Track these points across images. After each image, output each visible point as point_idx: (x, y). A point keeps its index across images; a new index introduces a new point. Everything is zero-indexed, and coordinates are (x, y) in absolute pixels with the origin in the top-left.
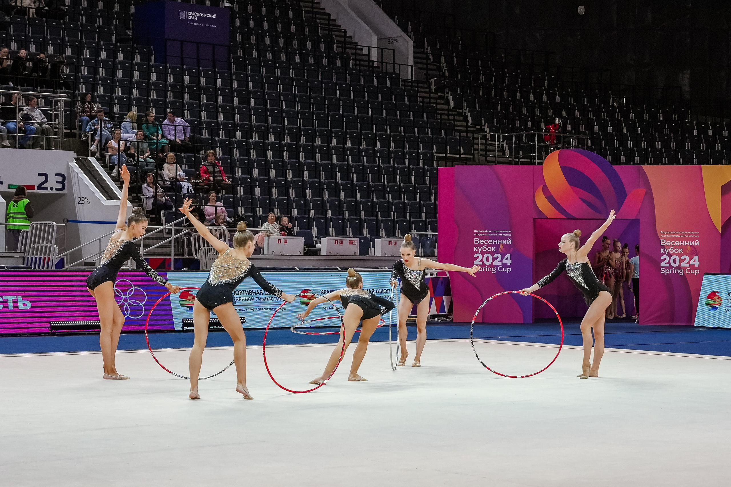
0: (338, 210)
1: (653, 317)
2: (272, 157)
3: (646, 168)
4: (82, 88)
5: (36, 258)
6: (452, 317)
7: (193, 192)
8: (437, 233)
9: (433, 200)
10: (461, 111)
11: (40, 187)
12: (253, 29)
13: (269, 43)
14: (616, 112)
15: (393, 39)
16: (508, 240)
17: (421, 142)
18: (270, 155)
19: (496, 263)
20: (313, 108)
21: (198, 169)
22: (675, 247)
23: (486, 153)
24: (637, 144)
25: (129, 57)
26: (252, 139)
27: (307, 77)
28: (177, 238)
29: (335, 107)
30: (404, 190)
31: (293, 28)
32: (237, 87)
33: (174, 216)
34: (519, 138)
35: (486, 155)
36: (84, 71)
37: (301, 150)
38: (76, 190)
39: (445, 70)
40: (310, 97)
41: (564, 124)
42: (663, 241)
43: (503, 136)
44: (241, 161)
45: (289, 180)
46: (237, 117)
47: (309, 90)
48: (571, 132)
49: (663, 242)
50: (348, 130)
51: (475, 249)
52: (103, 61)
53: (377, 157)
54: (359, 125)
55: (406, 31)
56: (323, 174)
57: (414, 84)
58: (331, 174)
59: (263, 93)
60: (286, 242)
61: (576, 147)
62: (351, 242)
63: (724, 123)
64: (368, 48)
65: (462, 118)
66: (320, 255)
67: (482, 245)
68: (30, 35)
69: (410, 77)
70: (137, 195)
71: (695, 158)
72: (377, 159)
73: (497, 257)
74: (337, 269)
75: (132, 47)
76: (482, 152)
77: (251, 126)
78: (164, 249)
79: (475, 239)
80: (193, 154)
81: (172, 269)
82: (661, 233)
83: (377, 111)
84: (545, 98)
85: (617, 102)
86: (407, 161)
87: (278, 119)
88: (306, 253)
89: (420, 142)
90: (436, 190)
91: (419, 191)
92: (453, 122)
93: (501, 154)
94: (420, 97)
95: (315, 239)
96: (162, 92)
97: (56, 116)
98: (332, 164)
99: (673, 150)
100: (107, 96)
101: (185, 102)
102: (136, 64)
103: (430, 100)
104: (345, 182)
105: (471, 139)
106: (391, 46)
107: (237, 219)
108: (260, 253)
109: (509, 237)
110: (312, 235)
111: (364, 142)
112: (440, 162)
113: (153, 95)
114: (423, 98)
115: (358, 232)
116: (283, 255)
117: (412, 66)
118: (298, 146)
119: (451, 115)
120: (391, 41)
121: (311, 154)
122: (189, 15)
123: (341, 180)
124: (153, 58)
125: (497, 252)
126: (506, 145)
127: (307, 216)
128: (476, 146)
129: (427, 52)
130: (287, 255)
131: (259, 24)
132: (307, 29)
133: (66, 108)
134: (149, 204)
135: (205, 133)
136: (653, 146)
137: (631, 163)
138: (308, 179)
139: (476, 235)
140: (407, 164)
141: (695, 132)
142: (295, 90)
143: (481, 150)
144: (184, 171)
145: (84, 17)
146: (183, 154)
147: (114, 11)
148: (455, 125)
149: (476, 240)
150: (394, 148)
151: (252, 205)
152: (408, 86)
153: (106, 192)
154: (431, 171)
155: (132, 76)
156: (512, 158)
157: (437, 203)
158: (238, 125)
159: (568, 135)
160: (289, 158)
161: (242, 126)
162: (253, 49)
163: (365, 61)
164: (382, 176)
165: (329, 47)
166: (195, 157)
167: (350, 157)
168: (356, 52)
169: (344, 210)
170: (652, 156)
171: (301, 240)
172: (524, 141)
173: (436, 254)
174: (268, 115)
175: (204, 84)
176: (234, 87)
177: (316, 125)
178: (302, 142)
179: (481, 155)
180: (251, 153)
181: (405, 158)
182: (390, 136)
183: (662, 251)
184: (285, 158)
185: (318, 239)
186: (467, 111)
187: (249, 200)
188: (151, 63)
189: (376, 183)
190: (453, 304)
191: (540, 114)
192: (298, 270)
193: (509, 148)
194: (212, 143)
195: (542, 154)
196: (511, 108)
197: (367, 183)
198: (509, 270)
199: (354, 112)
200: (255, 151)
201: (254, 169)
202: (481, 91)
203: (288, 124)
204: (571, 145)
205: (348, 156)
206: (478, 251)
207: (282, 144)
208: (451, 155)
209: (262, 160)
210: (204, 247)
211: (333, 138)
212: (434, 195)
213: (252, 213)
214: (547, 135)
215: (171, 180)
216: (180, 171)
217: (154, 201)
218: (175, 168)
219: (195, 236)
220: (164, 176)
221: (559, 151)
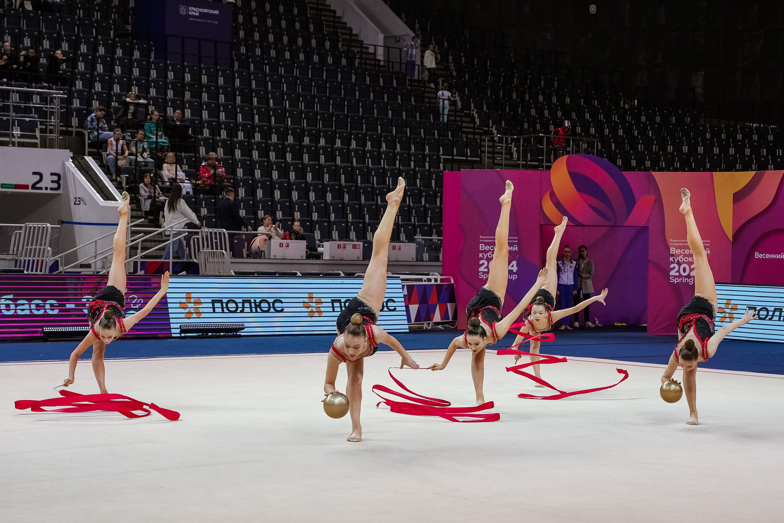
0: (342, 213)
1: (662, 326)
2: (274, 158)
3: (656, 174)
4: (79, 85)
5: (29, 260)
6: (456, 324)
8: (442, 238)
9: (438, 204)
10: (468, 112)
11: (34, 187)
12: (256, 26)
13: (273, 40)
14: (627, 114)
15: (399, 37)
16: (515, 246)
18: (272, 155)
20: (317, 108)
21: (198, 170)
22: (685, 255)
23: (493, 155)
24: (648, 147)
25: (128, 52)
26: (255, 139)
27: (311, 76)
29: (339, 107)
30: (409, 193)
31: (297, 25)
32: (240, 85)
34: (527, 141)
35: (494, 158)
36: (81, 66)
37: (304, 151)
38: (71, 189)
39: (453, 70)
40: (314, 97)
41: (574, 127)
43: (511, 138)
44: (243, 162)
45: (292, 181)
46: (240, 117)
47: (313, 90)
48: (580, 135)
49: (673, 250)
50: (353, 131)
51: (480, 255)
52: (100, 57)
53: (382, 159)
54: (364, 125)
55: (412, 28)
56: (326, 176)
57: (420, 84)
58: (335, 176)
59: (267, 93)
60: (288, 246)
62: (354, 247)
63: (738, 126)
64: (373, 46)
65: (469, 119)
66: (323, 260)
67: (488, 251)
68: (25, 28)
70: (135, 195)
71: (708, 163)
72: (382, 160)
74: (340, 274)
75: (132, 43)
76: (489, 155)
77: (253, 126)
79: (480, 245)
80: (193, 154)
82: (672, 241)
83: (383, 111)
84: (554, 99)
85: (628, 104)
86: (412, 164)
87: (281, 119)
88: (308, 257)
89: (427, 144)
90: (441, 193)
91: (424, 194)
92: (460, 123)
93: (509, 156)
94: (427, 97)
95: (318, 242)
96: (162, 90)
97: (52, 113)
98: (336, 166)
99: (685, 154)
100: (105, 93)
101: (185, 100)
102: (136, 60)
104: (349, 184)
105: (479, 140)
106: (397, 45)
108: (262, 257)
109: (515, 243)
110: (315, 238)
111: (369, 144)
112: (446, 165)
113: (153, 92)
114: (430, 98)
115: (361, 236)
116: (285, 259)
118: (302, 147)
119: (459, 116)
120: (397, 39)
121: (314, 156)
122: (190, 11)
123: (345, 182)
124: (153, 55)
126: (514, 147)
127: (310, 219)
128: (483, 149)
130: (288, 259)
131: (262, 20)
132: (311, 27)
133: (63, 105)
134: (146, 206)
135: (206, 133)
136: (664, 149)
137: (641, 167)
138: (312, 181)
139: (482, 241)
140: (412, 167)
141: (708, 136)
142: (300, 89)
143: (488, 152)
144: (183, 172)
145: (81, 11)
146: (183, 154)
147: (113, 5)
148: (462, 127)
149: (482, 246)
150: (399, 150)
151: (253, 207)
152: (414, 86)
153: (103, 193)
154: (437, 174)
155: (131, 73)
156: (520, 161)
157: (442, 206)
158: (240, 124)
159: (577, 137)
160: (292, 160)
161: (244, 126)
162: (256, 47)
163: (371, 60)
164: (387, 178)
165: (334, 46)
166: (195, 157)
167: (354, 159)
168: (361, 50)
169: (348, 214)
170: (663, 161)
171: (304, 243)
172: (533, 144)
173: (441, 259)
174: (271, 114)
175: (206, 82)
176: (236, 85)
177: (320, 125)
178: (305, 143)
179: (488, 157)
180: (253, 153)
181: (410, 160)
182: (396, 137)
183: (671, 259)
184: (288, 159)
185: (321, 242)
186: (475, 112)
187: (251, 202)
188: (151, 60)
189: (381, 186)
190: (457, 311)
191: (549, 116)
192: (300, 274)
193: (517, 151)
194: (213, 143)
195: (551, 157)
196: (520, 110)
197: (371, 185)
198: (515, 277)
199: (359, 114)
200: (257, 152)
201: (256, 170)
202: (489, 92)
203: (291, 124)
204: (581, 150)
205: (352, 157)
206: (484, 257)
207: (286, 144)
208: (458, 158)
209: (264, 160)
210: (204, 250)
211: (337, 138)
212: (440, 199)
213: (253, 215)
214: (556, 138)
215: (171, 181)
216: (179, 171)
217: (152, 202)
218: (174, 169)
219: (194, 238)
220: (163, 176)
221: (568, 155)
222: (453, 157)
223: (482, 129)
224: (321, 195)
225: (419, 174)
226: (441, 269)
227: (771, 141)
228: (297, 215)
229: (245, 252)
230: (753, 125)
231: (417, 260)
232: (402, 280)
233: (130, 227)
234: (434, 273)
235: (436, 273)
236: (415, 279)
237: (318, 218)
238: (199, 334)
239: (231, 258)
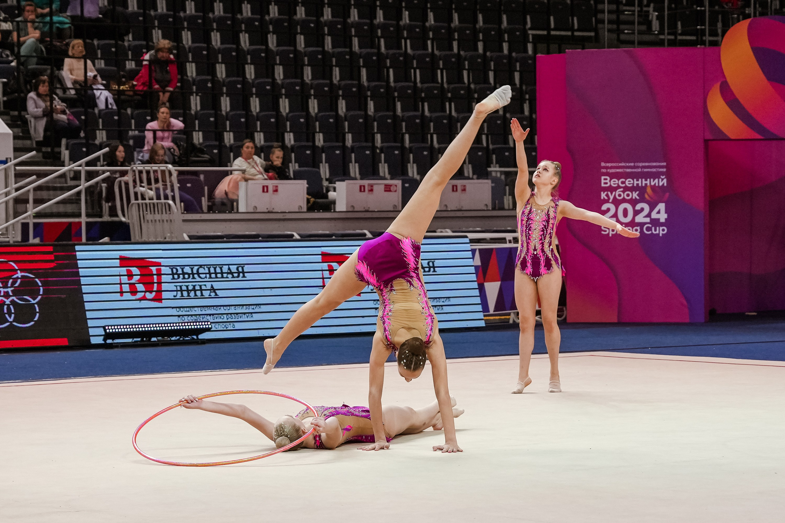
0: (364, 133)
2: (248, 44)
6: (565, 312)
7: (115, 107)
16: (660, 180)
17: (505, 12)
18: (244, 39)
19: (640, 219)
23: (618, 27)
26: (214, 13)
28: (90, 187)
33: (84, 149)
35: (619, 32)
37: (297, 30)
44: (196, 52)
45: (279, 82)
51: (603, 195)
53: (429, 39)
56: (336, 72)
60: (276, 191)
61: (778, 12)
62: (388, 188)
66: (335, 211)
67: (615, 189)
70: (20, 113)
72: (429, 42)
73: (642, 210)
74: (365, 235)
76: (610, 26)
78: (68, 205)
79: (603, 178)
80: (113, 42)
81: (84, 240)
86: (480, 45)
88: (311, 208)
93: (644, 28)
95: (325, 183)
98: (352, 53)
104: (374, 84)
105: (592, 3)
107: (191, 150)
108: (233, 210)
109: (662, 173)
110: (320, 176)
111: (406, 14)
112: (538, 45)
115: (399, 170)
116: (272, 212)
118: (293, 24)
121: (315, 38)
123: (368, 80)
125: (642, 199)
126: (654, 11)
127: (311, 144)
128: (600, 16)
130: (278, 213)
134: (38, 130)
135: (133, 4)
138: (312, 80)
139: (604, 170)
140: (481, 50)
143: (610, 22)
144: (98, 70)
146: (96, 42)
149: (605, 179)
150: (457, 23)
151: (216, 128)
154: (523, 62)
156: (663, 34)
157: (534, 116)
160: (278, 45)
164: (439, 71)
166: (116, 46)
167: (382, 41)
169: (375, 133)
171: (302, 185)
172: (685, 3)
178: (299, 16)
179: (609, 31)
180: (213, 37)
181: (477, 40)
184: (270, 45)
185: (330, 183)
187: (212, 119)
189: (428, 85)
192: (297, 236)
193: (658, 17)
194: (144, 21)
195: (716, 26)
197: (412, 84)
198: (663, 230)
200: (218, 34)
201: (217, 65)
204: (769, 10)
205: (379, 38)
206: (609, 199)
207: (266, 20)
208: (558, 33)
209: (231, 48)
210: (137, 202)
211: (353, 7)
212: (530, 103)
213: (216, 140)
215: (78, 86)
216: (91, 71)
217: (47, 122)
218: (83, 67)
219: (120, 182)
220: (64, 79)
221: (748, 21)
222: (549, 33)
224: (329, 103)
225: (492, 63)
228: (290, 139)
229: (205, 202)
231: (494, 209)
232: (472, 241)
233: (13, 167)
236: (491, 239)
237: (324, 141)
238: (135, 339)
239: (182, 213)
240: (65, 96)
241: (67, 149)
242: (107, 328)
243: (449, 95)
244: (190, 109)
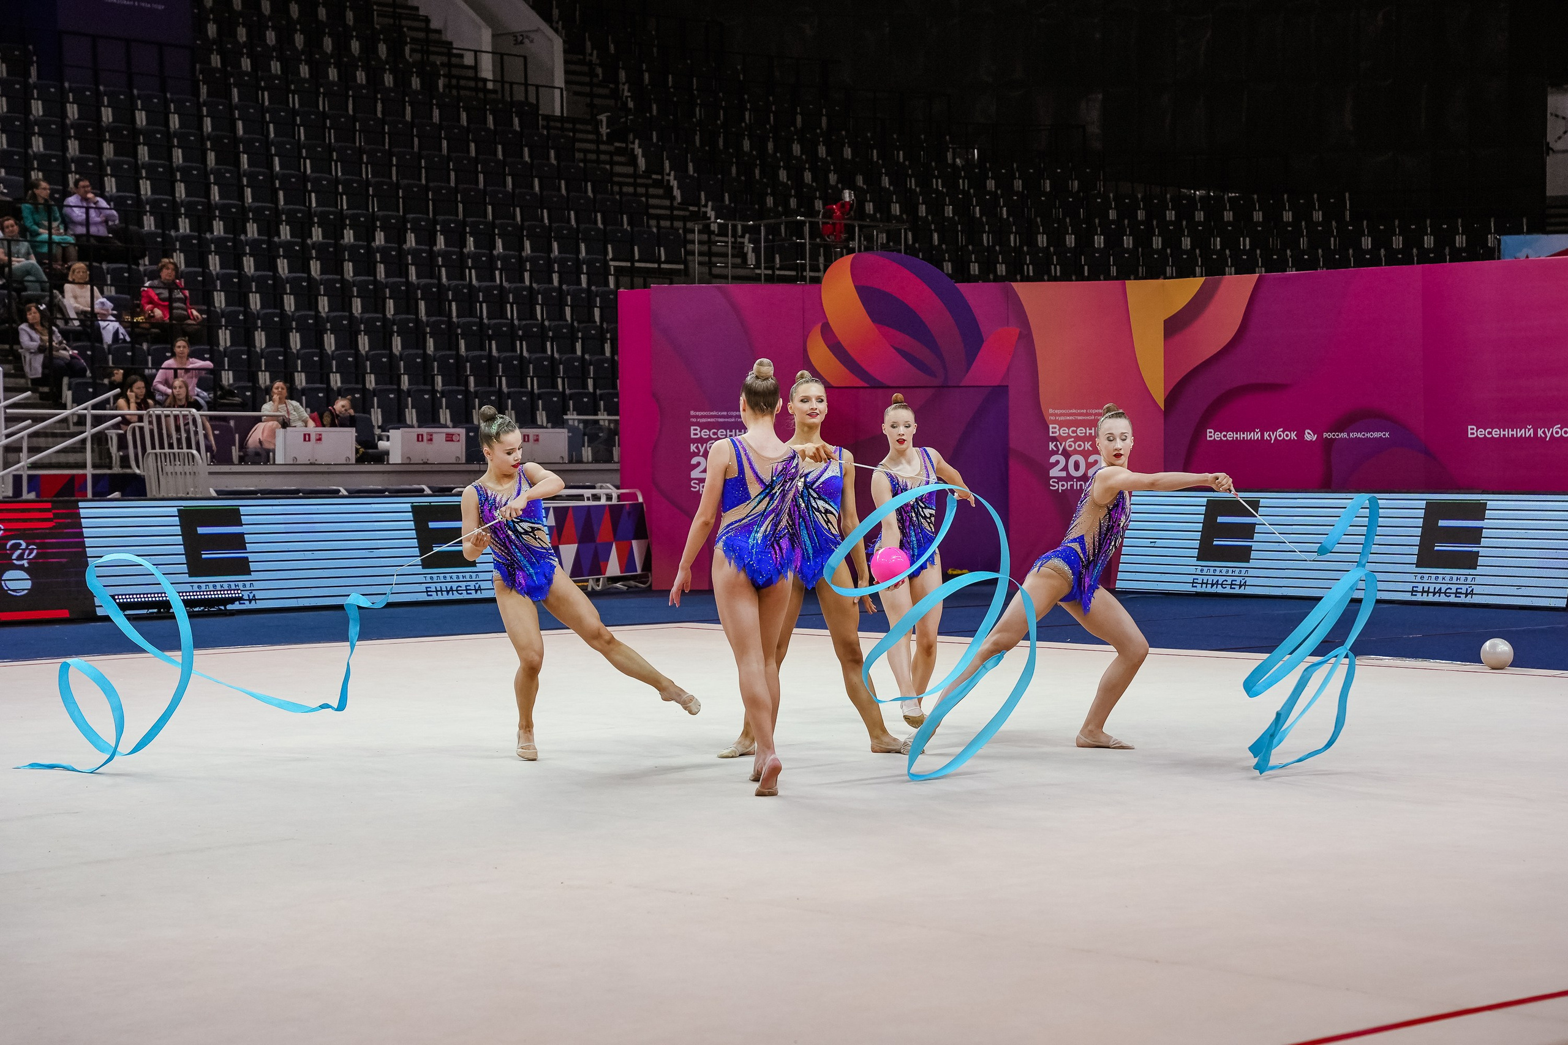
0: (421, 374)
2: (286, 271)
3: (1019, 287)
6: (650, 579)
7: (128, 339)
8: (617, 418)
9: (608, 354)
10: (659, 177)
12: (240, 14)
13: (274, 42)
14: (960, 177)
15: (522, 35)
17: (584, 241)
18: (283, 266)
20: (367, 172)
21: (136, 295)
22: (1077, 439)
23: (710, 260)
24: (1001, 235)
26: (246, 235)
27: (353, 111)
28: (98, 433)
29: (410, 170)
30: (551, 334)
31: (322, 13)
32: (213, 129)
33: (91, 390)
34: (773, 230)
35: (711, 265)
37: (345, 257)
39: (627, 97)
40: (360, 151)
41: (860, 202)
42: (1053, 428)
43: (743, 226)
44: (226, 280)
45: (323, 315)
46: (215, 190)
47: (357, 138)
48: (872, 217)
49: (1054, 430)
50: (438, 217)
51: (693, 448)
53: (498, 269)
54: (460, 206)
55: (547, 17)
56: (390, 304)
57: (567, 125)
58: (407, 303)
59: (267, 144)
60: (320, 439)
61: (884, 247)
62: (450, 438)
63: (1168, 196)
64: (473, 53)
65: (661, 192)
66: (388, 464)
69: (558, 113)
70: (11, 348)
71: (1113, 266)
72: (497, 273)
74: (423, 490)
76: (701, 258)
77: (243, 210)
78: (71, 454)
79: (692, 428)
80: (126, 266)
81: (90, 495)
82: (1051, 413)
83: (495, 177)
84: (822, 151)
85: (960, 158)
86: (555, 277)
87: (297, 195)
88: (360, 460)
89: (582, 239)
90: (614, 332)
91: (580, 335)
92: (644, 199)
93: (738, 261)
94: (580, 150)
95: (377, 431)
96: (57, 140)
98: (408, 283)
99: (1070, 250)
101: (104, 159)
103: (598, 157)
104: (434, 319)
105: (681, 231)
106: (516, 50)
107: (219, 393)
108: (268, 461)
111: (471, 240)
112: (621, 278)
113: (38, 144)
114: (586, 151)
115: (462, 417)
116: (315, 464)
117: (561, 89)
118: (340, 249)
119: (642, 185)
120: (519, 39)
121: (366, 266)
123: (428, 314)
124: (33, 71)
126: (749, 242)
127: (360, 386)
128: (689, 247)
129: (591, 61)
130: (321, 465)
132: (350, 15)
134: (35, 366)
135: (149, 223)
136: (1031, 242)
137: (988, 275)
138: (361, 313)
139: (694, 420)
140: (556, 283)
141: (1112, 215)
142: (331, 137)
143: (701, 254)
146: (104, 266)
148: (648, 206)
149: (695, 430)
150: (529, 251)
151: (249, 366)
152: (556, 128)
154: (604, 296)
156: (760, 268)
157: (616, 358)
158: (217, 206)
159: (868, 222)
160: (322, 273)
161: (224, 209)
162: (242, 55)
163: (468, 78)
164: (508, 306)
165: (396, 51)
166: (129, 270)
167: (443, 270)
168: (449, 60)
169: (435, 375)
170: (1030, 263)
171: (351, 433)
172: (783, 235)
173: (616, 458)
174: (277, 186)
175: (144, 123)
176: (205, 130)
177: (374, 206)
178: (346, 240)
179: (700, 263)
180: (245, 262)
181: (551, 271)
182: (522, 228)
183: (1051, 446)
184: (313, 273)
186: (672, 178)
187: (244, 357)
188: (31, 81)
189: (496, 321)
190: (651, 555)
191: (812, 182)
192: (344, 492)
193: (754, 250)
194: (163, 242)
195: (818, 261)
196: (757, 172)
197: (477, 320)
199: (449, 181)
200: (252, 259)
201: (251, 295)
202: (697, 138)
203: (318, 204)
204: (875, 243)
205: (439, 267)
206: (699, 451)
207: (308, 244)
208: (643, 265)
209: (267, 276)
210: (154, 451)
211: (409, 231)
212: (611, 343)
213: (249, 381)
214: (828, 223)
215: (82, 317)
216: (99, 298)
217: (45, 357)
218: (89, 294)
219: (134, 429)
220: (65, 308)
221: (852, 256)
223: (687, 210)
224: (381, 340)
225: (569, 298)
226: (617, 478)
227: (1229, 223)
228: (336, 381)
229: (235, 452)
230: (1195, 193)
231: (571, 462)
233: (3, 409)
234: (604, 485)
235: (609, 485)
236: (567, 496)
237: (376, 384)
238: (150, 611)
239: (208, 465)
240: (68, 327)
241: (69, 389)
242: (116, 597)
243: (520, 333)
244: (218, 344)
